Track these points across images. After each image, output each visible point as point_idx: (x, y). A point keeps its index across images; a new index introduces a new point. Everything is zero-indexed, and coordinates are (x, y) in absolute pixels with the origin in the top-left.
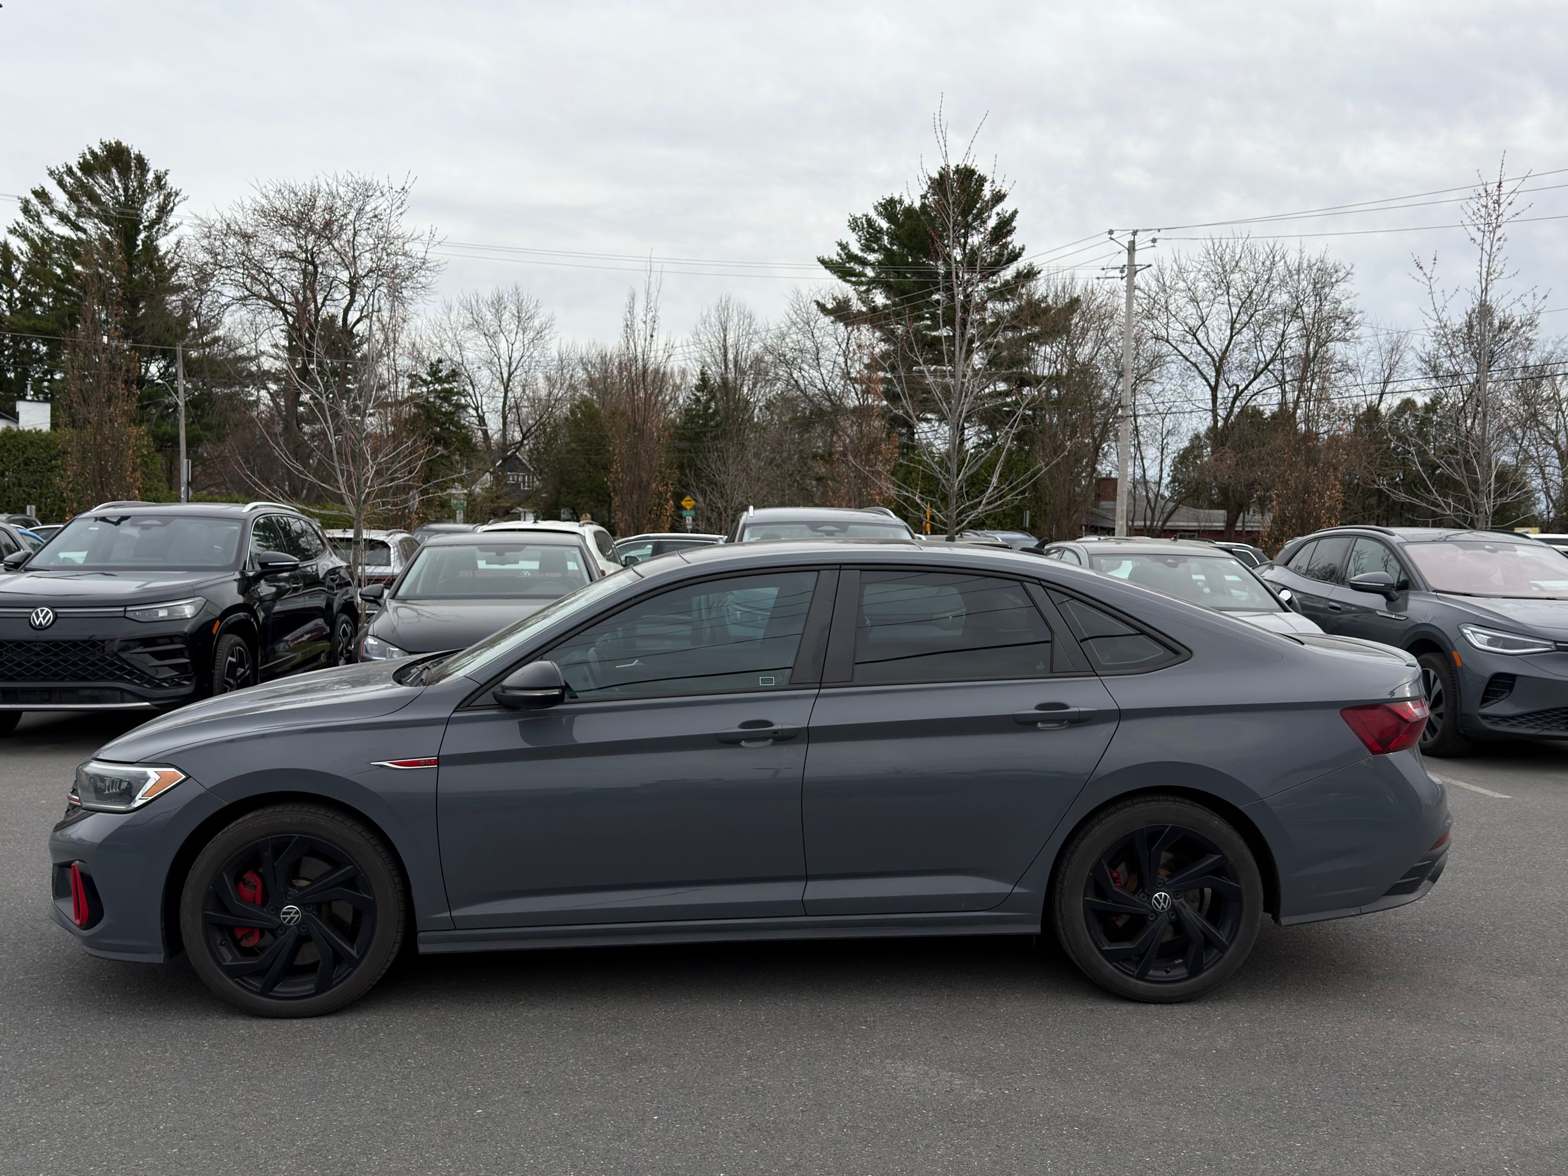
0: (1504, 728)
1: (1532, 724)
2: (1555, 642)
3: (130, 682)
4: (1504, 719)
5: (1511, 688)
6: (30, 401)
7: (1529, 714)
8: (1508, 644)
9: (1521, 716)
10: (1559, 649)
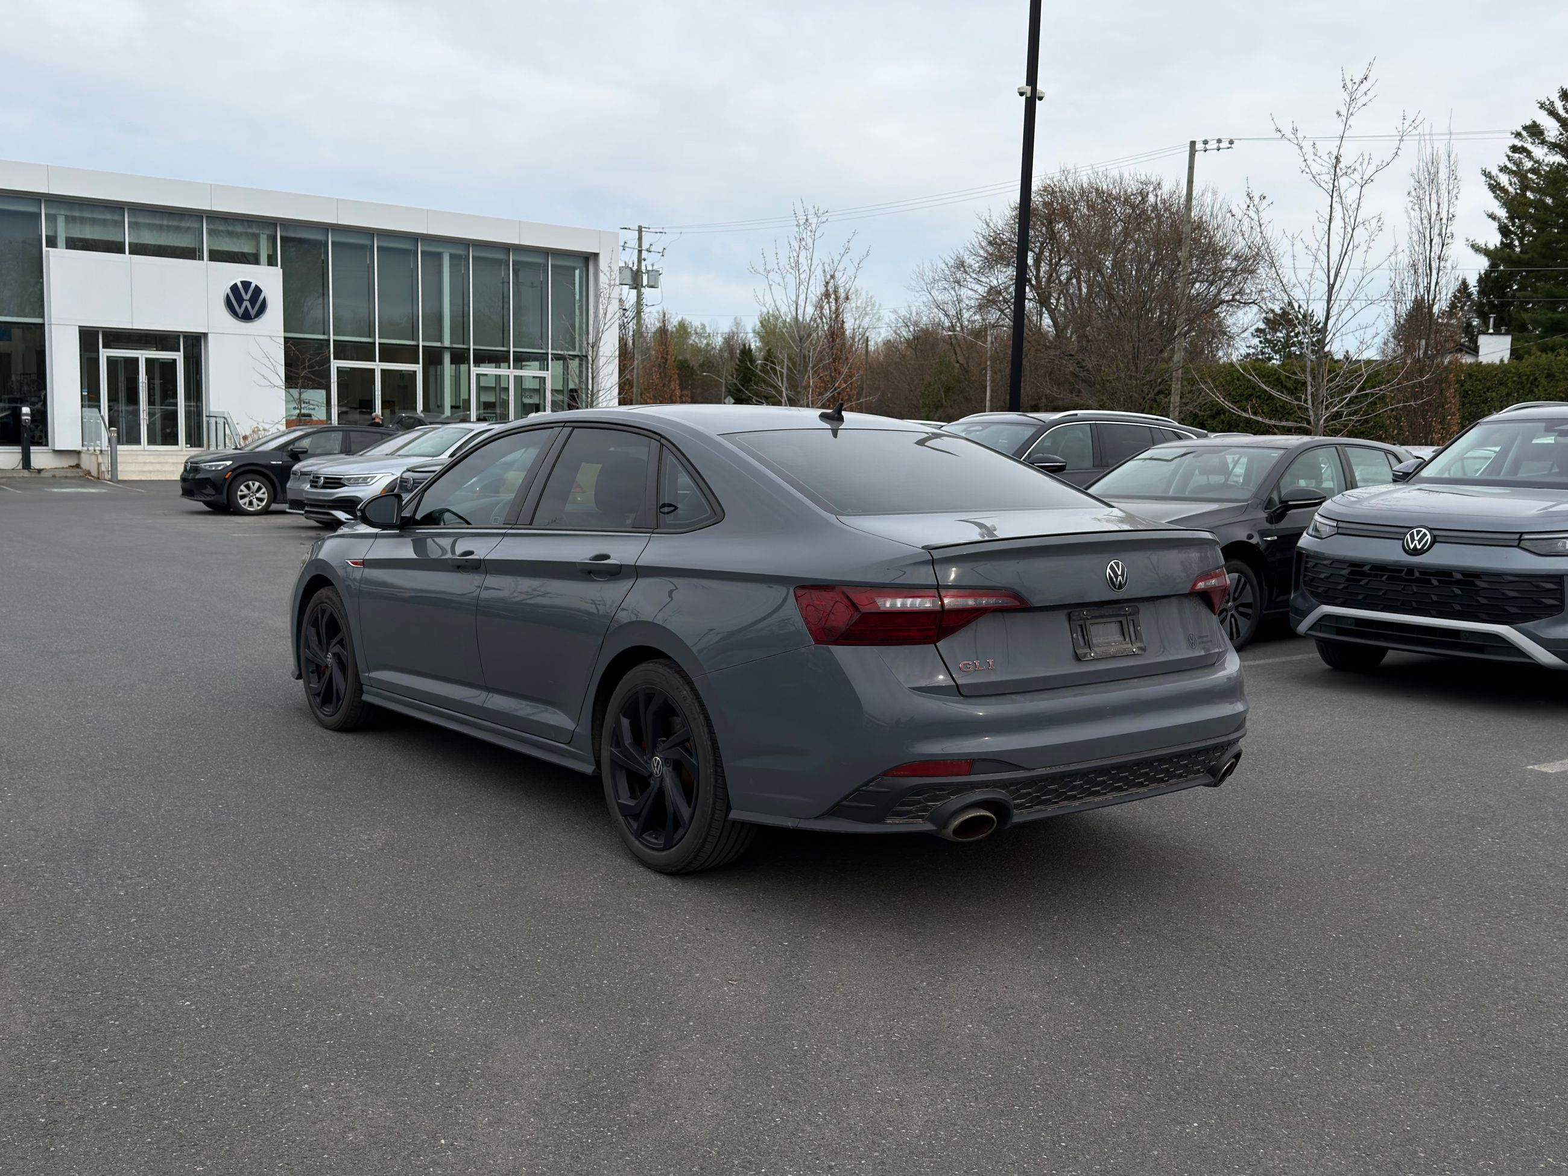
6: (1491, 334)
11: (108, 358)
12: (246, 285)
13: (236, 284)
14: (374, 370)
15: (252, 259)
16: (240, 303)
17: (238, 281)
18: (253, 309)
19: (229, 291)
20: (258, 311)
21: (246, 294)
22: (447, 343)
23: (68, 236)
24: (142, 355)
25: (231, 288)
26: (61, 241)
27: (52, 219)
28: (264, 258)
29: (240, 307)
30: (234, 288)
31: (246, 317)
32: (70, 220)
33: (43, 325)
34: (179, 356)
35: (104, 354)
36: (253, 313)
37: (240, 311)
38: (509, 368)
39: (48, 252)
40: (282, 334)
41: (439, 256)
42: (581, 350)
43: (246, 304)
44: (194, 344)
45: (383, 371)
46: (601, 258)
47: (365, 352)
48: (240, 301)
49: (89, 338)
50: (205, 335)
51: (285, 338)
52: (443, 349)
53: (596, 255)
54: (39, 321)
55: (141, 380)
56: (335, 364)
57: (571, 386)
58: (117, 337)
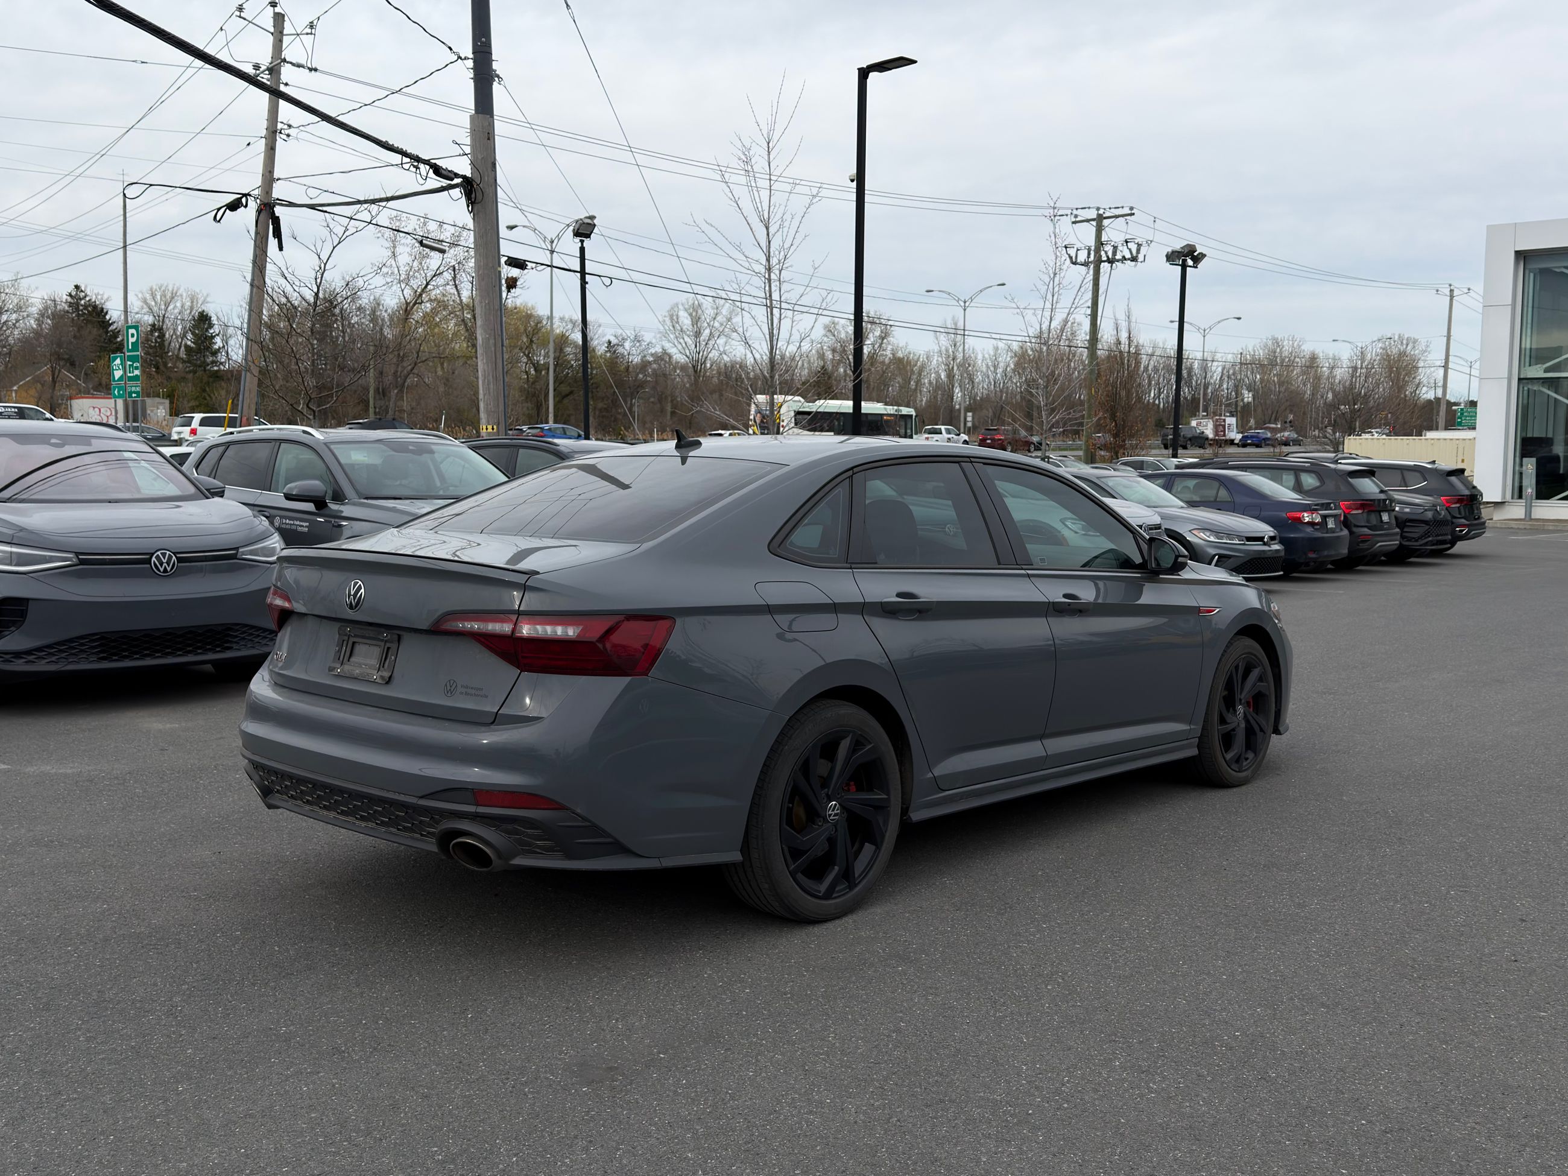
0: (19, 666)
1: (54, 659)
2: (77, 554)
4: (17, 655)
5: (23, 614)
7: (49, 646)
8: (22, 560)
9: (39, 649)
10: (82, 562)
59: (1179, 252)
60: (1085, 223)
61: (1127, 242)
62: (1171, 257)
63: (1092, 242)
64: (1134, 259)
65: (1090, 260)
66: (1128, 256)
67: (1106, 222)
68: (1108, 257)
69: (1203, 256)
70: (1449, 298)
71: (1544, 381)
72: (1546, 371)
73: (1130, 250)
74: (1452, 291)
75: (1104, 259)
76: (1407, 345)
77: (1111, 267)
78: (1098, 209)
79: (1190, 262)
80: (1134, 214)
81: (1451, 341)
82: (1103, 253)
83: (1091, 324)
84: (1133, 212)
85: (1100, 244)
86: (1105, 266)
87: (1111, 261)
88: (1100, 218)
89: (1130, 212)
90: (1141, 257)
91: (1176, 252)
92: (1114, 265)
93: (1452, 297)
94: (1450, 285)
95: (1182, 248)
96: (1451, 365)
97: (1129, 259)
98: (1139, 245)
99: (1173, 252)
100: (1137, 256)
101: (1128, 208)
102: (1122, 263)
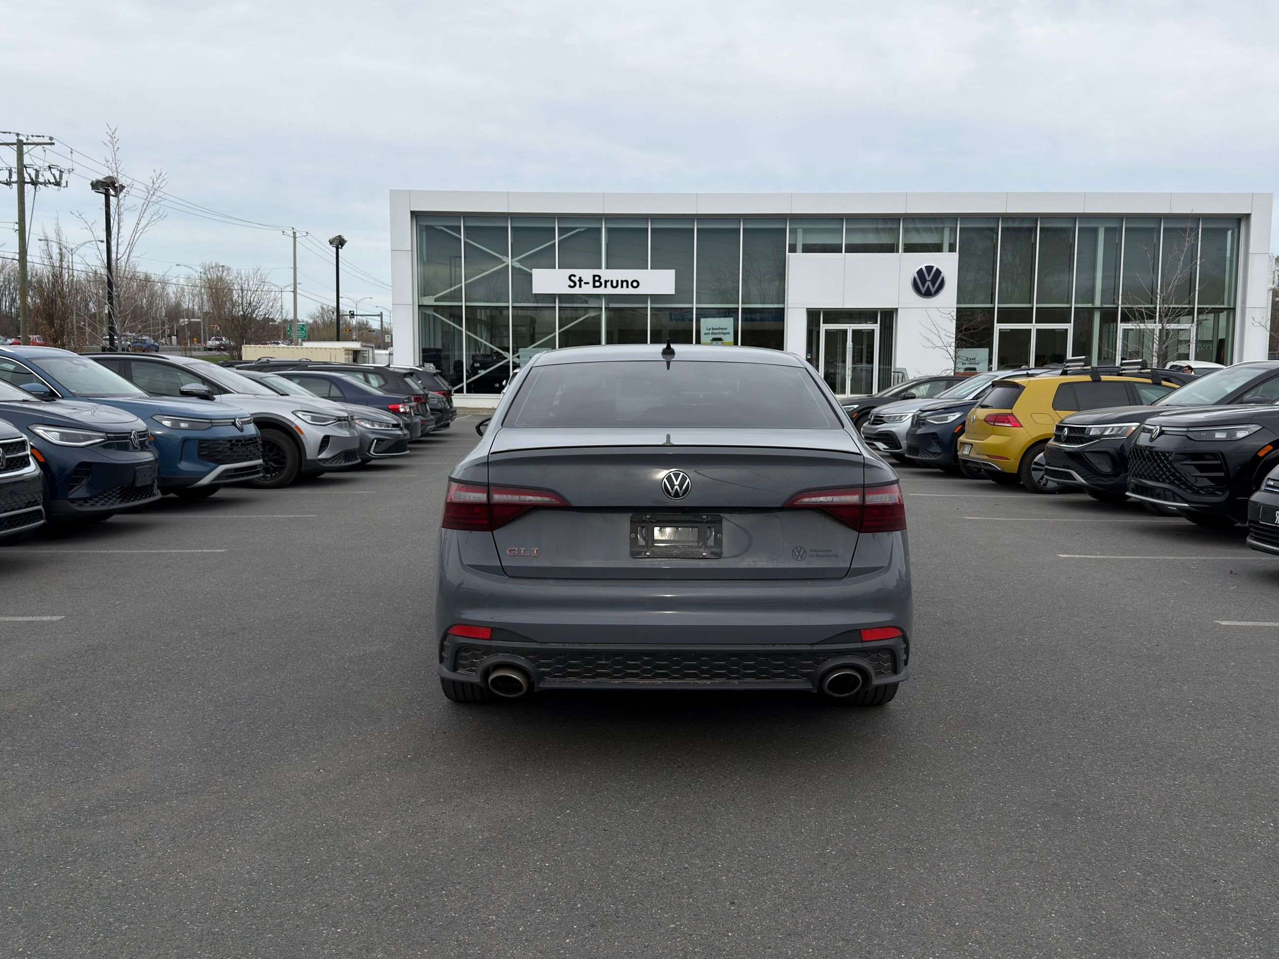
3: (1178, 486)
11: (826, 331)
12: (929, 268)
13: (921, 269)
14: (1030, 330)
15: (937, 248)
16: (923, 283)
17: (923, 267)
18: (933, 287)
19: (916, 275)
20: (937, 289)
21: (929, 276)
22: (1098, 304)
23: (804, 243)
24: (850, 328)
25: (918, 273)
26: (799, 247)
27: (793, 231)
28: (946, 246)
29: (923, 286)
30: (920, 272)
31: (928, 294)
32: (805, 231)
33: (784, 308)
34: (876, 327)
35: (824, 327)
36: (933, 290)
37: (923, 290)
38: (1155, 323)
39: (789, 256)
40: (955, 305)
41: (1095, 231)
42: (1229, 303)
43: (928, 283)
44: (888, 317)
45: (1038, 330)
46: (1253, 220)
47: (1024, 316)
48: (924, 281)
49: (813, 316)
50: (897, 309)
51: (957, 308)
52: (1094, 309)
53: (1248, 216)
54: (781, 306)
55: (848, 346)
56: (998, 327)
57: (1220, 337)
58: (833, 315)
59: (103, 182)
60: (5, 146)
61: (50, 168)
62: (95, 186)
63: (14, 164)
64: (58, 184)
65: (12, 180)
66: (52, 180)
67: (25, 148)
68: (32, 179)
69: (122, 187)
70: (293, 239)
71: (436, 308)
72: (436, 300)
73: (54, 175)
74: (294, 233)
75: (28, 179)
76: (223, 272)
77: (35, 188)
78: (18, 135)
79: (112, 192)
80: (54, 144)
81: (297, 272)
82: (26, 175)
83: (20, 239)
84: (52, 142)
85: (21, 167)
86: (28, 188)
87: (34, 183)
88: (20, 144)
89: (50, 141)
90: (63, 183)
91: (100, 181)
92: (37, 187)
93: (295, 238)
94: (293, 229)
95: (105, 179)
96: (298, 291)
97: (53, 183)
98: (37, 172)
99: (98, 182)
100: (60, 182)
101: (48, 138)
102: (45, 186)
